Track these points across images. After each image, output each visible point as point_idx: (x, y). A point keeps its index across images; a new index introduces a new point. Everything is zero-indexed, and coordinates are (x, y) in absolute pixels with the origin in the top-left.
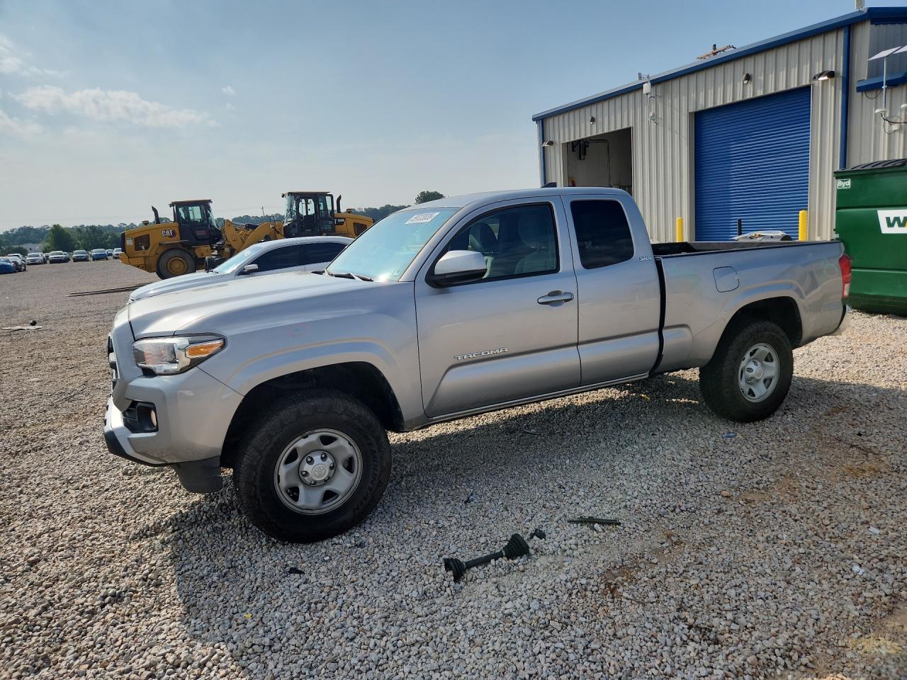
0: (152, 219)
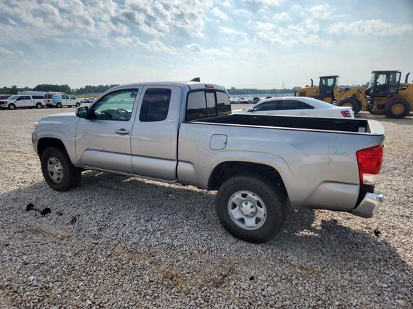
0: (310, 85)
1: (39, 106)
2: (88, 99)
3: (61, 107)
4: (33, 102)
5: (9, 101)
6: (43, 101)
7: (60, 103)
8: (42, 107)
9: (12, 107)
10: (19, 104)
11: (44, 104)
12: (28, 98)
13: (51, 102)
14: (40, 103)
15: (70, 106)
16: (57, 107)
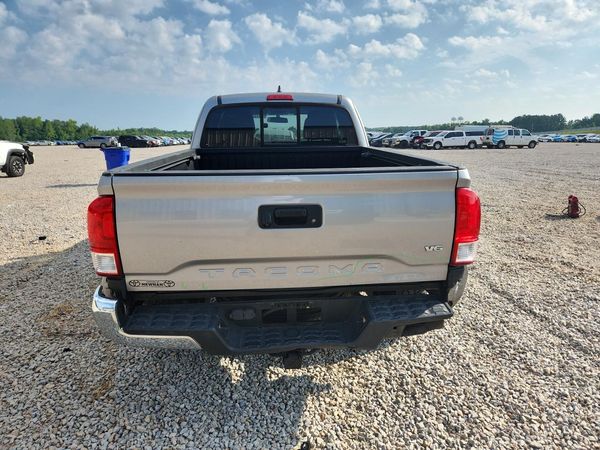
1: (472, 146)
2: (574, 136)
3: (506, 147)
4: (464, 140)
5: (436, 139)
6: (478, 139)
7: (503, 142)
8: (477, 147)
9: (438, 146)
10: (446, 142)
11: (479, 142)
12: (461, 134)
13: (491, 141)
14: (474, 142)
15: (520, 147)
16: (497, 147)
